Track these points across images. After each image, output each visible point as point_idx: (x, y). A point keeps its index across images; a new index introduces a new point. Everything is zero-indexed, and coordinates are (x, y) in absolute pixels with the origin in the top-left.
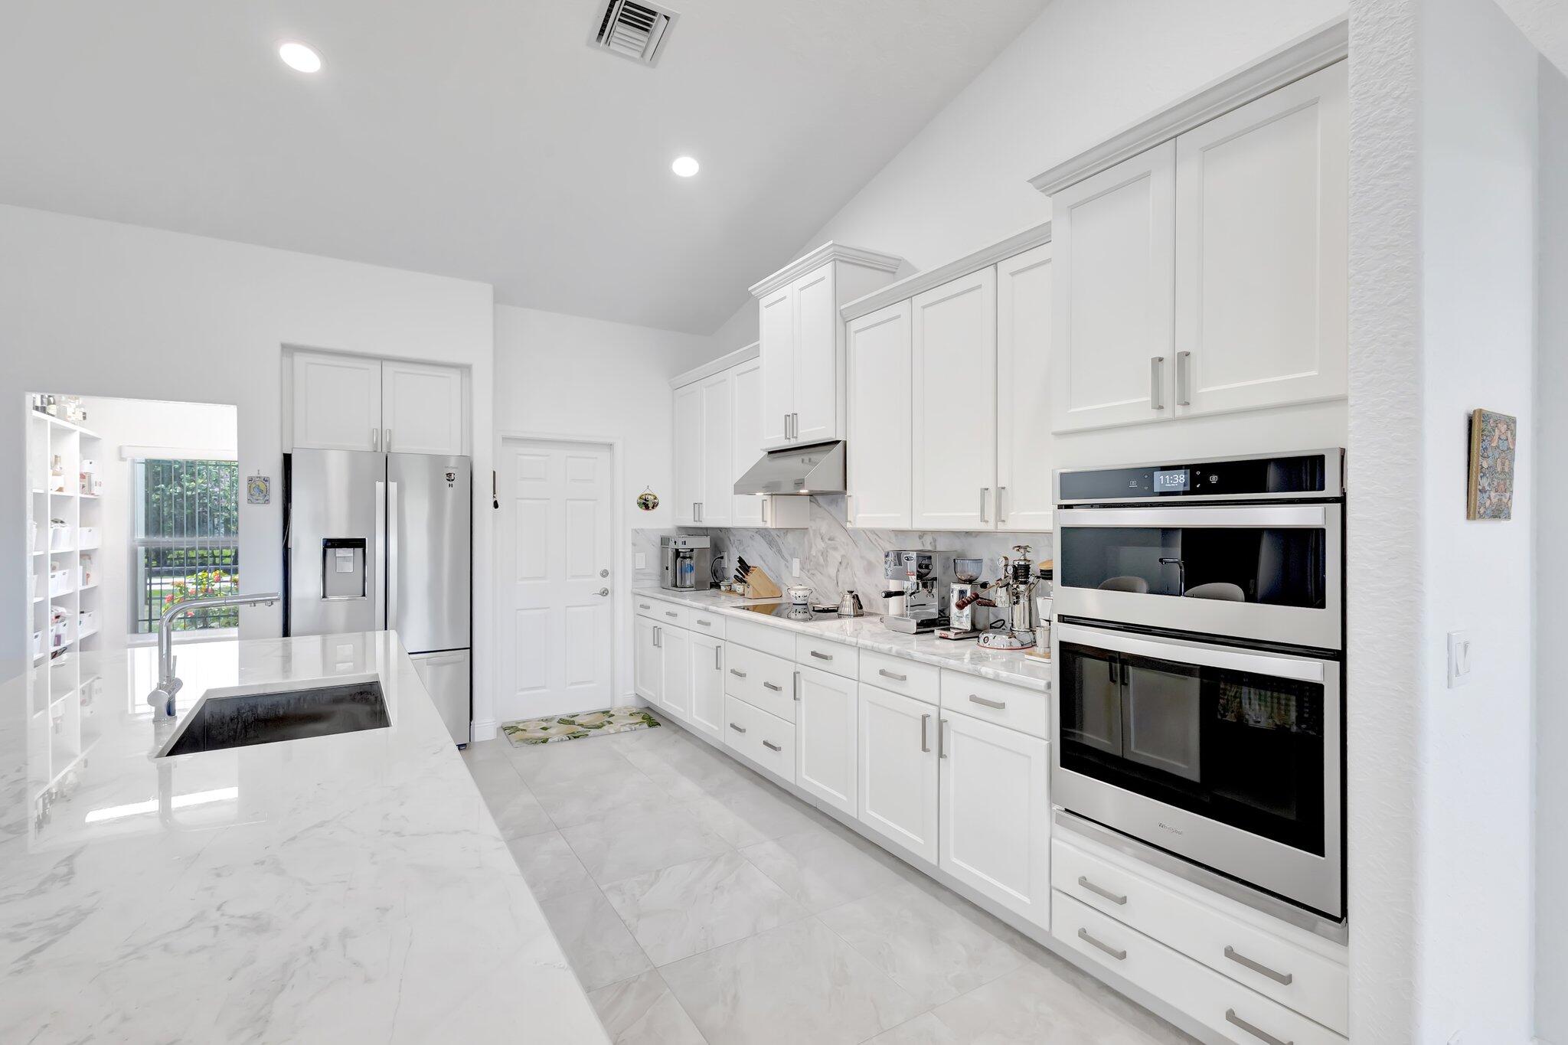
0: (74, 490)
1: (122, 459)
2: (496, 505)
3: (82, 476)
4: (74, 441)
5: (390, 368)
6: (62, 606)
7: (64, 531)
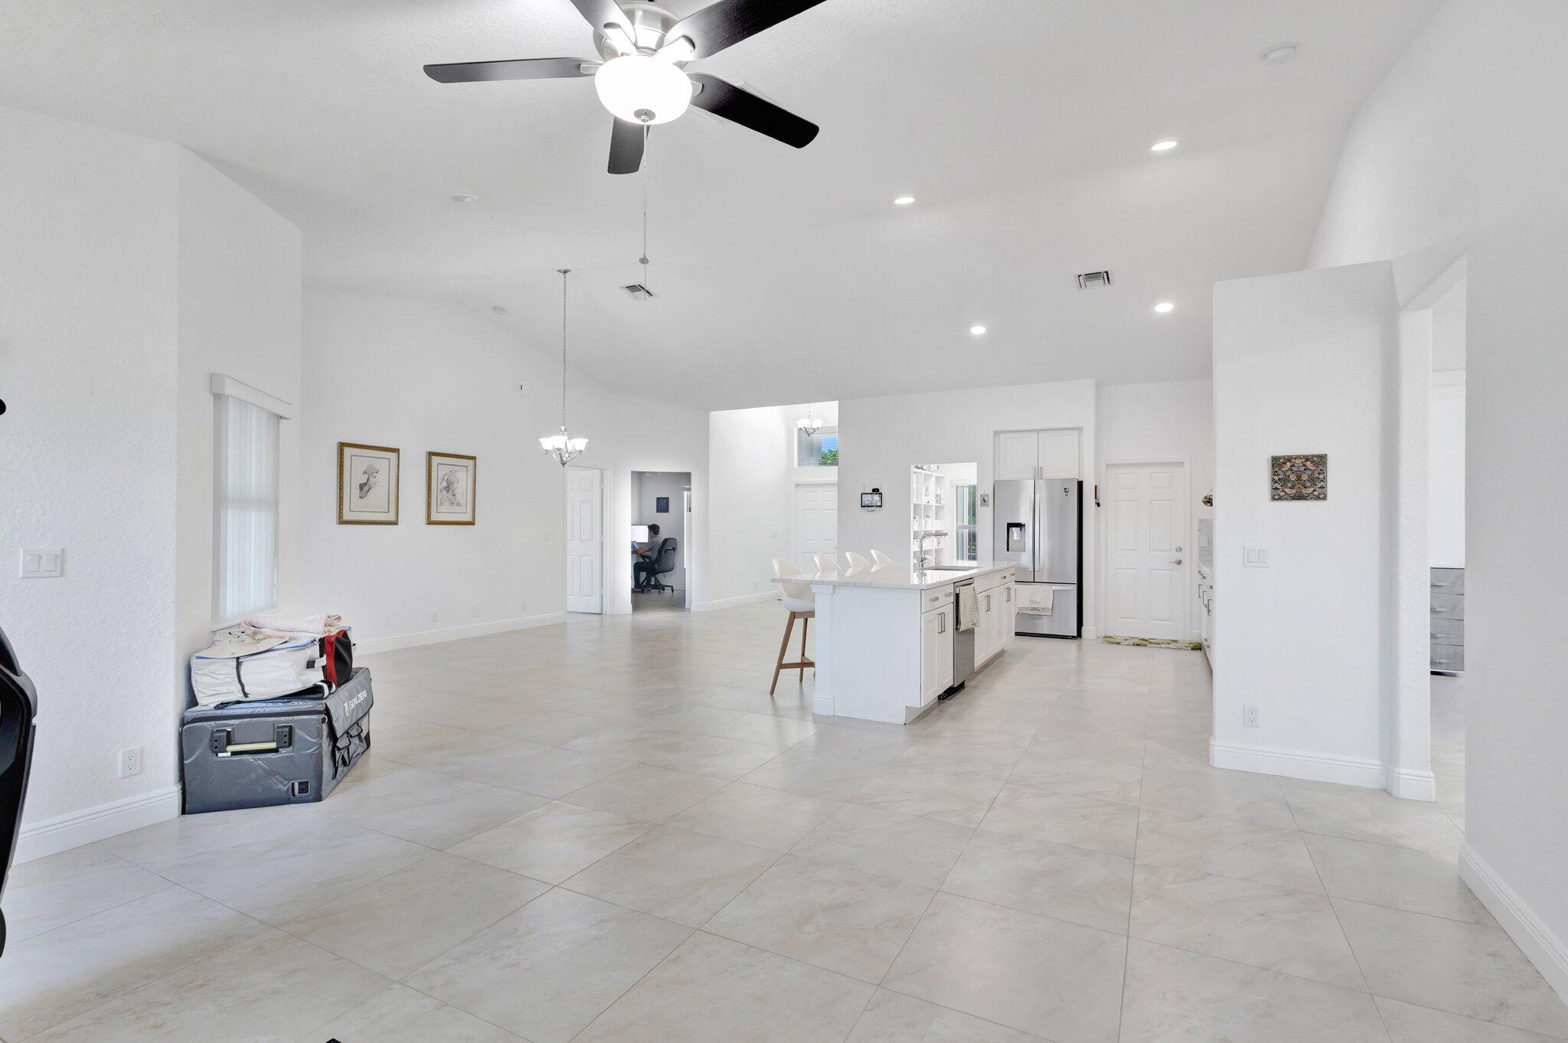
0: (933, 503)
1: (952, 487)
2: (1098, 505)
3: (937, 496)
4: (932, 481)
5: (1041, 435)
6: (928, 554)
7: (929, 521)
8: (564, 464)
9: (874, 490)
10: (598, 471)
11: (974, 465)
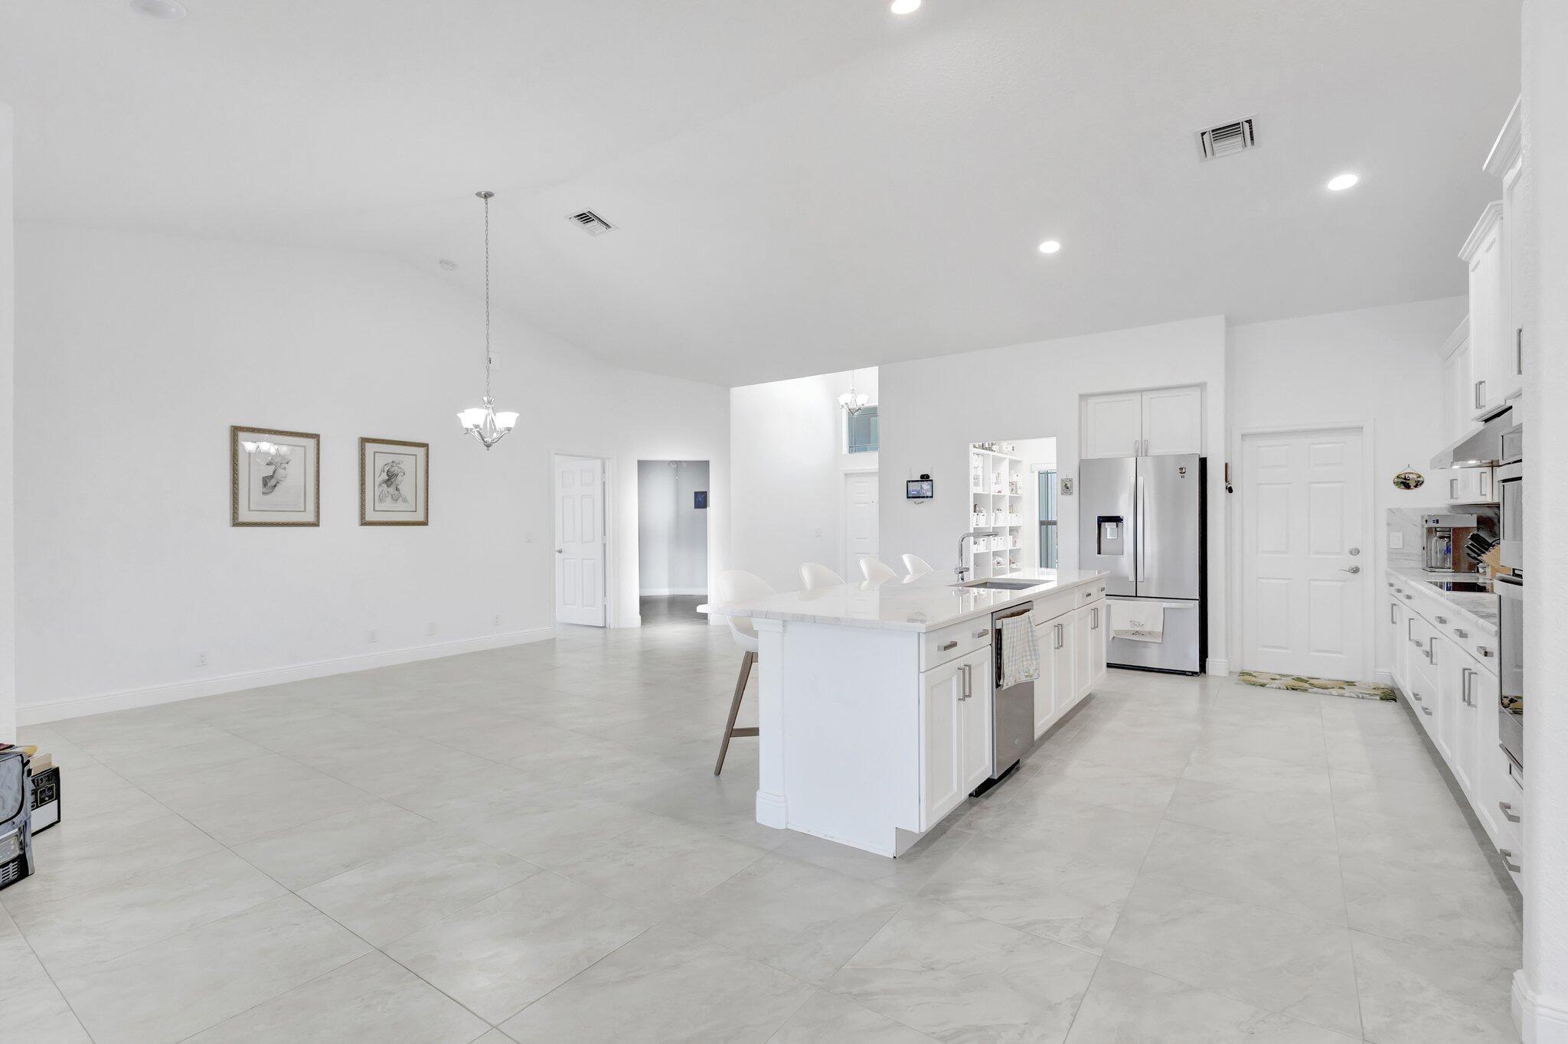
0: (1007, 492)
1: (1033, 472)
2: (1230, 490)
3: (1012, 484)
4: (1006, 464)
5: (1146, 396)
6: (1000, 556)
7: (1001, 515)
8: (488, 446)
9: (922, 477)
10: (600, 460)
11: (1052, 442)
